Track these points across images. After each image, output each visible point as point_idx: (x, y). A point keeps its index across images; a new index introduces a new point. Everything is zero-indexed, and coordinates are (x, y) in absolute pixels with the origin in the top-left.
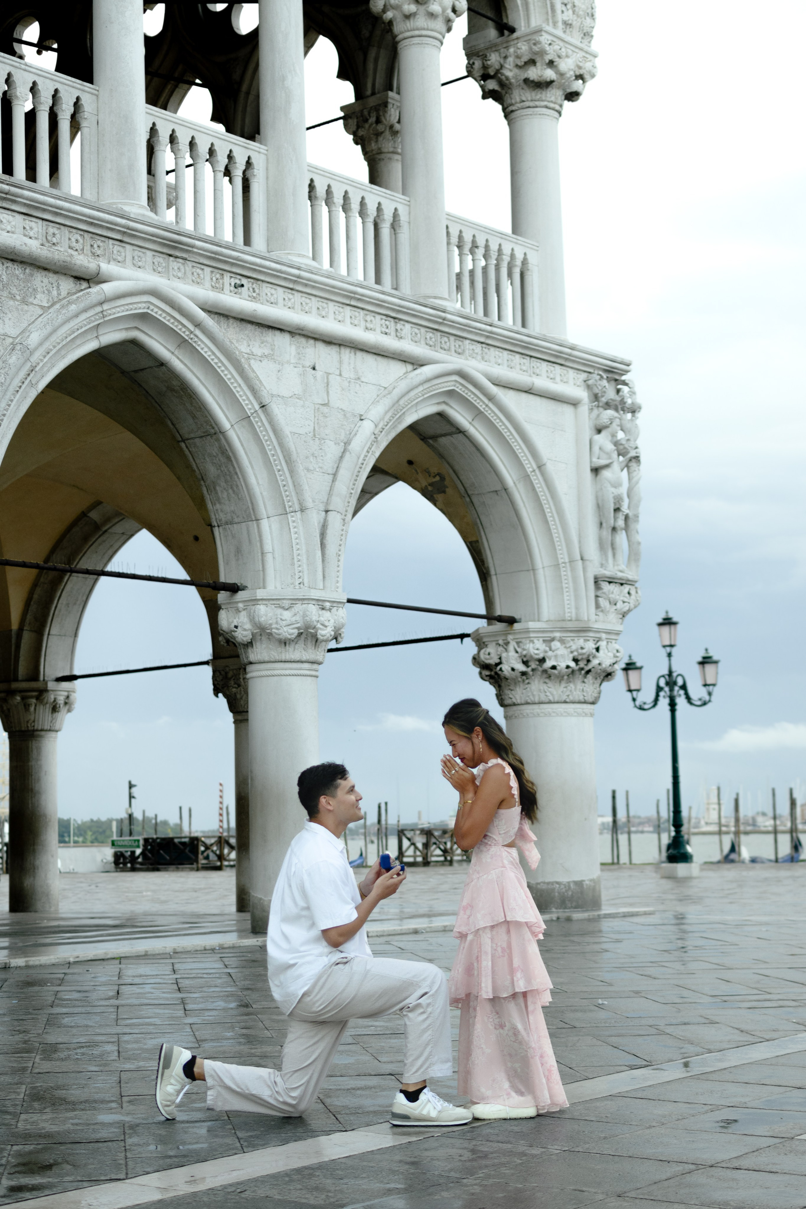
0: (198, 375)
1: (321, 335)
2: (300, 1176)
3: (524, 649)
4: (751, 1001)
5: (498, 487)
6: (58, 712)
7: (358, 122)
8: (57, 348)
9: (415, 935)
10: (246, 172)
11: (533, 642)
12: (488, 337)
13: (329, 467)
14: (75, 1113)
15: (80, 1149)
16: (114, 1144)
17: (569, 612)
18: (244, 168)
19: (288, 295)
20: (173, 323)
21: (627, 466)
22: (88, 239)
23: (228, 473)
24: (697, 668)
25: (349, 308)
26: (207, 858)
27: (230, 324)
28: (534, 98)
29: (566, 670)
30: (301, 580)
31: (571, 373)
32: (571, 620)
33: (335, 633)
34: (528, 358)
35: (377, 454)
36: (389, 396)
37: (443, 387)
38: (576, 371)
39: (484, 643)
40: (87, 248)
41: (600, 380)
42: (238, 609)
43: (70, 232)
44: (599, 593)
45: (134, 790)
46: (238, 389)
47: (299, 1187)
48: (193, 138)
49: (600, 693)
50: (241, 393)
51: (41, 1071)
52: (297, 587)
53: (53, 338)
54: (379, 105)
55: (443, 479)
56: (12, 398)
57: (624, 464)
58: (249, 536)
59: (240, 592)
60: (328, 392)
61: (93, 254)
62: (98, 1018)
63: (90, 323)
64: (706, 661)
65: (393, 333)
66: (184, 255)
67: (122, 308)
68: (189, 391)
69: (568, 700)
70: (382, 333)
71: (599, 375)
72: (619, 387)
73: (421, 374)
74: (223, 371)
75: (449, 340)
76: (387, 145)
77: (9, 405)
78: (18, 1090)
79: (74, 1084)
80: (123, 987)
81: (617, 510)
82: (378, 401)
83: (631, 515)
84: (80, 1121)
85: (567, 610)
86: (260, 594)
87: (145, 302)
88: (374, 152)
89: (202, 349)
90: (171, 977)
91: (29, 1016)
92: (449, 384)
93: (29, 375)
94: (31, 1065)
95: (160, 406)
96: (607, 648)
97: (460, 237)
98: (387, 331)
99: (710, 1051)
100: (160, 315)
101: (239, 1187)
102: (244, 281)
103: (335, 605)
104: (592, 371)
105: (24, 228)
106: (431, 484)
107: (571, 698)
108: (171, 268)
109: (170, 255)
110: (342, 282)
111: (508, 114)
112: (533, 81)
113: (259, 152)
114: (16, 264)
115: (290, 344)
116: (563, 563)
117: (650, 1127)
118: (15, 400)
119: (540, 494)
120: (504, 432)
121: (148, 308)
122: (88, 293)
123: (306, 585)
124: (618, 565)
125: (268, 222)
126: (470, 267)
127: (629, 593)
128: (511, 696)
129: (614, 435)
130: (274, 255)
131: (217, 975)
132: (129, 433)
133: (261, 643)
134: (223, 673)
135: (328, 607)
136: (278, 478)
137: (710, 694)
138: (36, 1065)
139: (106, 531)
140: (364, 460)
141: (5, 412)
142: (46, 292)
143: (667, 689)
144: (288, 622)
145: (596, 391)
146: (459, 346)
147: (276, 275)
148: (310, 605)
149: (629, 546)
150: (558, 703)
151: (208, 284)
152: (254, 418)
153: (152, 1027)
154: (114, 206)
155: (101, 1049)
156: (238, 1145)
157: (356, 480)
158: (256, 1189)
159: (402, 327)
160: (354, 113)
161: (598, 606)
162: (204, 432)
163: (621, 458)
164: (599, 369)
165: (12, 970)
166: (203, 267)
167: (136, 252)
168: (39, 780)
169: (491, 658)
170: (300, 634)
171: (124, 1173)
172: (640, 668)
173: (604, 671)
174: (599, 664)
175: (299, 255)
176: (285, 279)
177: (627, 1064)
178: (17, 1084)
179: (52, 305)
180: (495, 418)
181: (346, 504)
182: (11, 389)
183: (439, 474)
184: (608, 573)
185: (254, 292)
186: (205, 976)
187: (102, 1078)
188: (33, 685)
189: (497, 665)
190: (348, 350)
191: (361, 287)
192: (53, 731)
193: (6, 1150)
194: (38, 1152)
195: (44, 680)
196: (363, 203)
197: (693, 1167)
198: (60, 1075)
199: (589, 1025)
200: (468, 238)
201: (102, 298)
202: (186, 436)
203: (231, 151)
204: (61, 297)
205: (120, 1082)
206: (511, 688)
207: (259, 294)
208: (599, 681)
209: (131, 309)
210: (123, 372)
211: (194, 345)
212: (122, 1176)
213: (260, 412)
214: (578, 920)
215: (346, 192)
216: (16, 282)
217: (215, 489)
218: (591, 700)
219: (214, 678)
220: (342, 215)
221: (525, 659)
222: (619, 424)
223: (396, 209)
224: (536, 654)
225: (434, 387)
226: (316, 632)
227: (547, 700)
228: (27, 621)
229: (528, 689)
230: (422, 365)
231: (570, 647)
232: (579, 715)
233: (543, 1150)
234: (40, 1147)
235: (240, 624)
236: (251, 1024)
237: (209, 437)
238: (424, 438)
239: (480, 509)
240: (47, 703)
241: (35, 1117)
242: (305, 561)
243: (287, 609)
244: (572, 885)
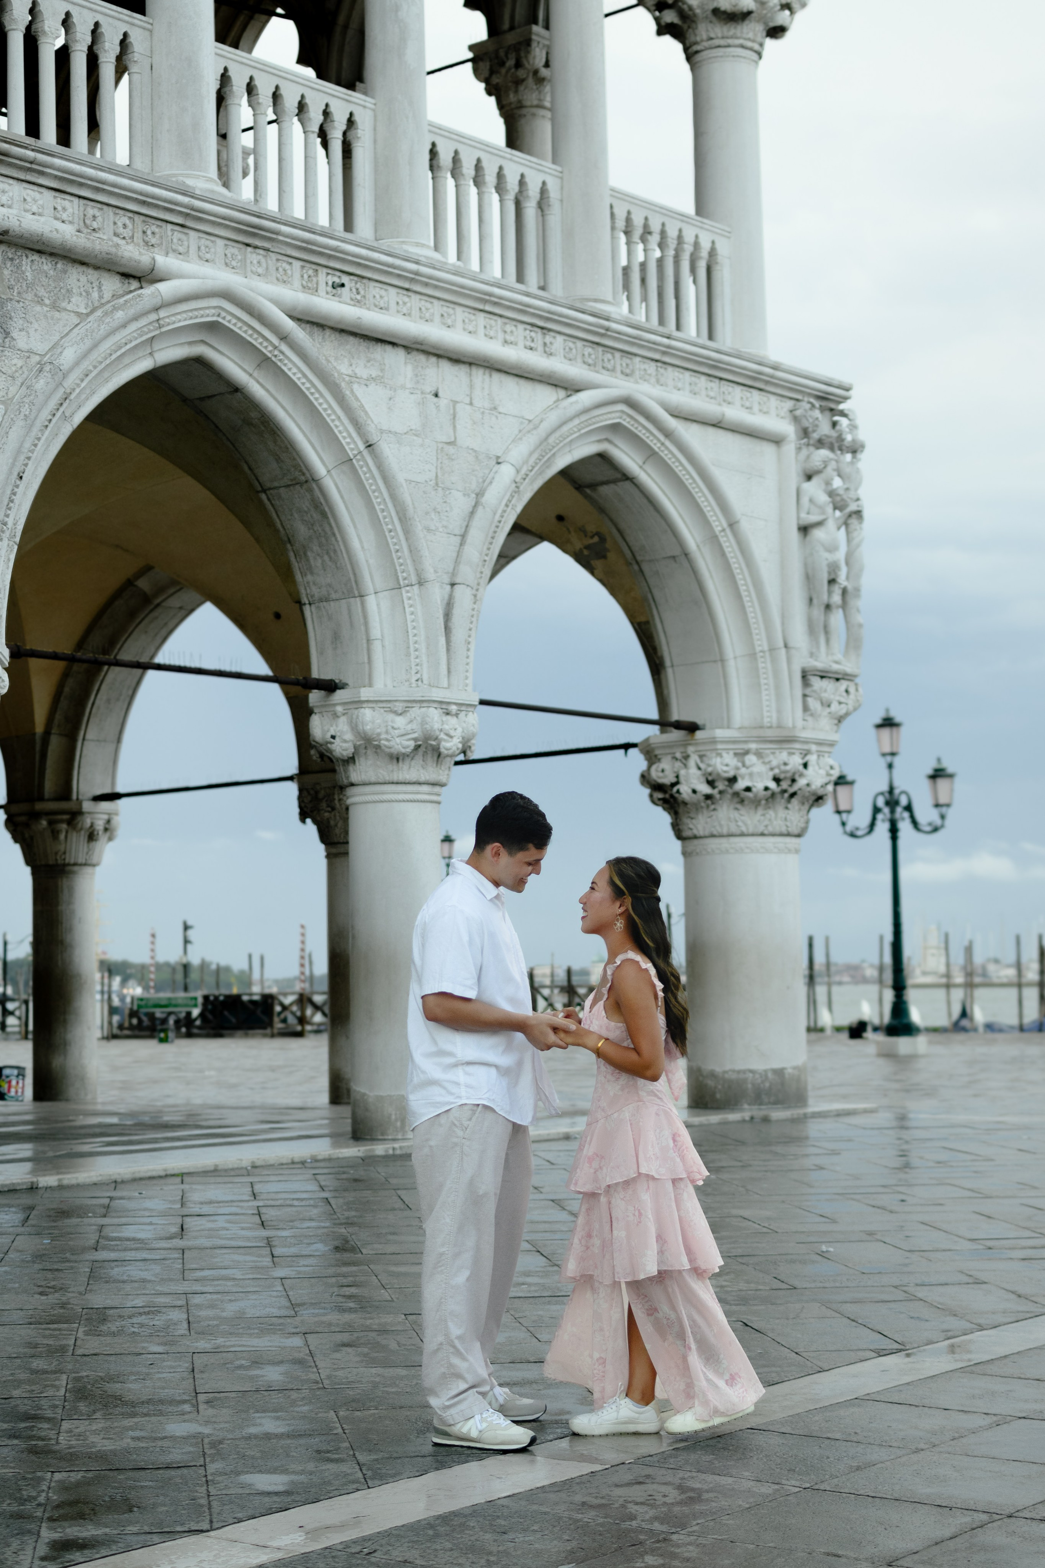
0: (284, 404)
1: (446, 350)
2: (448, 1528)
3: (709, 765)
4: (1024, 1248)
5: (677, 552)
6: (96, 840)
7: (491, 67)
8: (99, 369)
9: (566, 1142)
10: (348, 134)
11: (720, 755)
12: (664, 353)
13: (456, 526)
14: (136, 1420)
15: (146, 1480)
16: (191, 1470)
17: (768, 717)
18: (344, 127)
19: (403, 298)
20: (251, 336)
21: (846, 524)
22: (140, 223)
23: (323, 534)
24: (926, 784)
25: (482, 315)
26: (284, 1021)
27: (326, 336)
28: (726, 34)
29: (765, 793)
30: (418, 676)
31: (773, 401)
32: (770, 727)
33: (463, 746)
34: (717, 381)
35: (519, 509)
36: (535, 432)
37: (606, 420)
38: (779, 398)
39: (656, 756)
40: (138, 235)
41: (811, 409)
42: (335, 714)
43: (115, 214)
44: (808, 691)
45: (190, 933)
46: (337, 423)
47: (448, 1545)
48: (277, 87)
49: (807, 822)
50: (341, 428)
51: (87, 1352)
52: (414, 685)
53: (95, 356)
54: (520, 43)
55: (603, 540)
56: (40, 435)
57: (842, 520)
58: (350, 617)
59: (338, 692)
60: (455, 427)
61: (146, 243)
62: (157, 1268)
63: (141, 336)
64: (938, 774)
65: (540, 348)
66: (266, 245)
67: (184, 315)
68: (272, 425)
69: (766, 832)
70: (526, 347)
71: (809, 402)
72: (836, 418)
73: (576, 402)
74: (316, 399)
75: (614, 357)
76: (530, 96)
77: (35, 445)
78: (57, 1383)
79: (132, 1373)
80: (187, 1219)
81: (832, 581)
82: (521, 439)
83: (850, 587)
84: (142, 1434)
85: (766, 714)
86: (365, 694)
87: (215, 307)
88: (513, 106)
89: (290, 369)
90: (251, 1204)
91: (67, 1264)
92: (613, 415)
93: (61, 404)
94: (72, 1342)
95: (234, 446)
96: (818, 764)
97: (628, 220)
98: (532, 345)
99: (981, 1328)
100: (235, 325)
101: (366, 1545)
102: (345, 279)
103: (463, 708)
104: (799, 397)
105: (55, 209)
106: (587, 547)
107: (770, 829)
108: (248, 261)
109: (248, 245)
110: (474, 280)
111: (690, 56)
112: (725, 12)
113: (365, 107)
114: (44, 257)
115: (406, 363)
116: (761, 651)
117: (918, 1451)
118: (43, 438)
119: (732, 561)
120: (686, 479)
121: (219, 315)
122: (139, 296)
123: (425, 682)
124: (833, 654)
125: (376, 200)
126: (641, 257)
127: (847, 691)
128: (691, 826)
129: (828, 483)
130: (384, 244)
131: (312, 1202)
132: (189, 478)
133: (366, 759)
134: (312, 792)
135: (454, 712)
136: (390, 540)
137: (943, 817)
138: (78, 1343)
139: (158, 605)
140: (502, 516)
141: (30, 454)
142: (84, 294)
143: (886, 810)
144: (402, 731)
145: (806, 424)
146: (627, 365)
147: (387, 270)
148: (432, 709)
149: (848, 629)
150: (753, 835)
151: (297, 283)
152: (358, 461)
153: (230, 1283)
154: (174, 179)
155: (164, 1317)
156: (360, 1475)
157: (491, 543)
158: (390, 1548)
159: (552, 340)
160: (486, 54)
161: (806, 708)
162: (292, 480)
163: (838, 513)
164: (810, 395)
165: (41, 1192)
166: (290, 260)
167: (203, 241)
168: (70, 929)
169: (665, 777)
170: (417, 747)
171: (208, 1521)
172: (851, 783)
173: (814, 794)
174: (808, 785)
175: (418, 245)
176: (399, 276)
177: (871, 1348)
178: (55, 1372)
179: (92, 312)
180: (673, 460)
181: (478, 575)
182: (38, 424)
183: (598, 534)
184: (819, 665)
185: (358, 293)
186: (296, 1203)
187: (169, 1363)
188: (64, 805)
189: (673, 785)
190: (480, 372)
191: (499, 287)
192: (89, 865)
193: (44, 1480)
194: (89, 1484)
195: (78, 799)
196: (500, 175)
197: (984, 1517)
198: (112, 1358)
199: (813, 1285)
200: (638, 221)
201: (157, 301)
202: (268, 485)
203: (327, 105)
204: (103, 301)
205: (193, 1371)
206: (692, 815)
207: (364, 297)
208: (807, 806)
209: (196, 317)
210: (185, 400)
211: (279, 364)
212: (206, 1526)
213: (366, 453)
214: (778, 1121)
215: (479, 160)
216: (44, 280)
217: (305, 554)
218: (796, 832)
219: (300, 798)
220: (473, 190)
221: (710, 778)
222: (835, 467)
223: (544, 183)
224: (725, 772)
225: (594, 420)
226: (439, 745)
227: (738, 832)
228: (56, 722)
229: (714, 817)
230: (578, 391)
231: (770, 762)
232: (780, 851)
233: (776, 1487)
234: (90, 1475)
235: (338, 734)
236: (363, 1279)
237: (298, 487)
238: (579, 487)
239: (652, 581)
240: (81, 829)
241: (82, 1426)
242: (424, 650)
243: (401, 714)
244: (770, 1075)
